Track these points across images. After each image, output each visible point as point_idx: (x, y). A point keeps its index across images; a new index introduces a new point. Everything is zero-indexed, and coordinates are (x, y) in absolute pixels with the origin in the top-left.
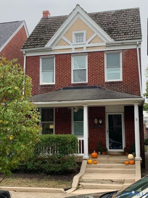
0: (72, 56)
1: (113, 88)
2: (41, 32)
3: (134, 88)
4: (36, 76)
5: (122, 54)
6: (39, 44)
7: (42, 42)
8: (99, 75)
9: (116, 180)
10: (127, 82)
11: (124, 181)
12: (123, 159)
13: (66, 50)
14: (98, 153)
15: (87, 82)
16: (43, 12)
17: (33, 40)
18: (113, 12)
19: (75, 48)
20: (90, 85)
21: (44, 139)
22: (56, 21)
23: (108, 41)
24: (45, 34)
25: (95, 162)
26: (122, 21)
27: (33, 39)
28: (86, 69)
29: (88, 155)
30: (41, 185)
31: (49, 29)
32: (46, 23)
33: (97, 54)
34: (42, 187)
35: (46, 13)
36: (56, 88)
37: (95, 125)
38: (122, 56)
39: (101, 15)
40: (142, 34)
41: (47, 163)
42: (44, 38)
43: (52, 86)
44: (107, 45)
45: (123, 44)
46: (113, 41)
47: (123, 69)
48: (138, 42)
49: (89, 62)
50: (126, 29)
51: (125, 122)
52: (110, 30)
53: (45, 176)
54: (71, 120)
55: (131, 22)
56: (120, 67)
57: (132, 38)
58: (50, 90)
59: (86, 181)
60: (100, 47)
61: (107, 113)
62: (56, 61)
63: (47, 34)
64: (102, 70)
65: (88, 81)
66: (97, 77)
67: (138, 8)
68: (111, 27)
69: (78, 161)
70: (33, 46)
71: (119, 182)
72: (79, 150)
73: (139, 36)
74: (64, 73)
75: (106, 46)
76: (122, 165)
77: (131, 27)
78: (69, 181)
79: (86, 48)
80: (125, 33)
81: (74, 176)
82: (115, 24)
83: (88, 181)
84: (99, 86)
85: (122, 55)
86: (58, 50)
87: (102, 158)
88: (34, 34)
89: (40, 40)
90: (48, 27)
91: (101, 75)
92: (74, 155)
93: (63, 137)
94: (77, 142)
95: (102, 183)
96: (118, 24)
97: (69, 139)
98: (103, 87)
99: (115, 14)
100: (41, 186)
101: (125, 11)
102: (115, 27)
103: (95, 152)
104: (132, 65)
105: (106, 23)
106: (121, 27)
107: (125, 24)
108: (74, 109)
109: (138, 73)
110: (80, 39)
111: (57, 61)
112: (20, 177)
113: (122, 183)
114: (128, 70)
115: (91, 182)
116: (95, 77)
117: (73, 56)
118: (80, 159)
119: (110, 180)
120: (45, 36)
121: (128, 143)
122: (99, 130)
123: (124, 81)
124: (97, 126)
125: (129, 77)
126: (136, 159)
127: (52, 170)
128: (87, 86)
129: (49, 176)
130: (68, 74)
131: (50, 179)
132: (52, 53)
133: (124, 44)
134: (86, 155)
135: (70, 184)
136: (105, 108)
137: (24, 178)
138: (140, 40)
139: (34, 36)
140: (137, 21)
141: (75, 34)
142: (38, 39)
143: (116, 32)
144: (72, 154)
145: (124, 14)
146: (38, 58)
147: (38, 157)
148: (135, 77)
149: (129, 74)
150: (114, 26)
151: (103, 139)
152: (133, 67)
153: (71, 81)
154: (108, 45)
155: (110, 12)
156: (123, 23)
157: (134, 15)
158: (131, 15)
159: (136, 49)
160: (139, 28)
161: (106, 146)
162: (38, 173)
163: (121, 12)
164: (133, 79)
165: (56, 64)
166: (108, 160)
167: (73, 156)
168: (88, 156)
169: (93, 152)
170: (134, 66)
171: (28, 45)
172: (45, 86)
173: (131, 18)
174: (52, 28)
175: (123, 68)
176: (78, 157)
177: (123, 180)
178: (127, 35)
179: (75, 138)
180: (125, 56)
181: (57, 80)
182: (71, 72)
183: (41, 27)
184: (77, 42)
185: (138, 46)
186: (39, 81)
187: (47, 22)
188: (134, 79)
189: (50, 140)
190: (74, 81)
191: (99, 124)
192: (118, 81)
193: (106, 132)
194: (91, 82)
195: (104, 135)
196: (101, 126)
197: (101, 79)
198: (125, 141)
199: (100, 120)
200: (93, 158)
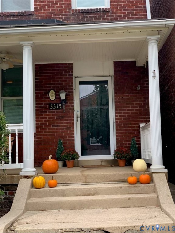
10: (119, 10)
12: (121, 173)
15: (32, 9)
20: (39, 16)
25: (52, 182)
37: (51, 104)
51: (115, 96)
61: (77, 77)
65: (35, 8)
69: (8, 182)
84: (60, 18)
98: (67, 21)
103: (52, 158)
118: (12, 177)
119: (100, 229)
121: (122, 141)
122: (59, 115)
123: (114, 8)
124: (54, 107)
126: (153, 171)
134: (28, 166)
136: (72, 67)
151: (67, 134)
166: (86, 177)
168: (35, 169)
169: (48, 159)
177: (139, 229)
191: (58, 102)
192: (100, 9)
193: (73, 120)
194: (41, 10)
195: (70, 126)
196: (64, 106)
197: (64, 4)
198: (117, 136)
199: (62, 93)
200: (47, 174)
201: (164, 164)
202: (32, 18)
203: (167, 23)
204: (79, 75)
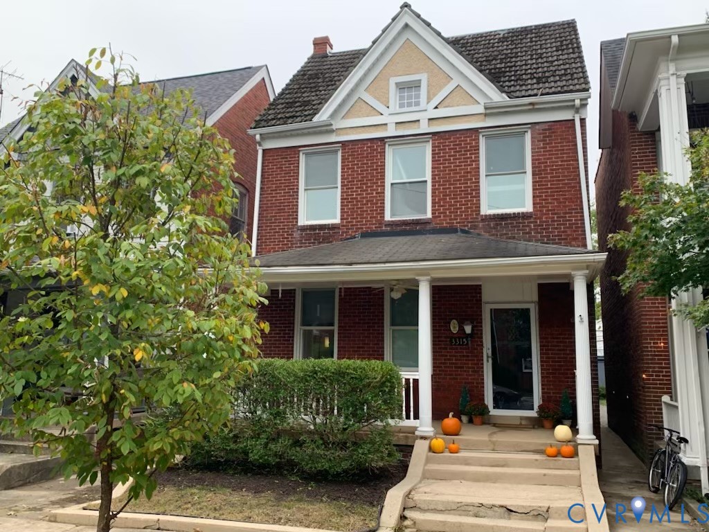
0: (387, 146)
1: (505, 232)
2: (307, 88)
3: (569, 233)
4: (288, 202)
5: (532, 135)
6: (298, 114)
7: (306, 111)
8: (463, 195)
9: (523, 507)
10: (546, 214)
11: (547, 511)
12: (539, 441)
13: (371, 128)
14: (461, 420)
15: (429, 215)
16: (314, 42)
17: (283, 106)
18: (502, 33)
19: (396, 123)
20: (438, 224)
21: (297, 371)
22: (347, 61)
23: (491, 99)
24: (316, 91)
25: (452, 446)
26: (529, 53)
27: (282, 104)
28: (426, 181)
29: (433, 426)
30: (283, 516)
31: (327, 79)
32: (320, 68)
33: (458, 138)
34: (285, 524)
35: (321, 43)
36: (342, 235)
37: (452, 337)
38: (532, 142)
39: (470, 41)
40: (590, 79)
41: (305, 447)
42: (313, 101)
43: (333, 227)
44: (488, 111)
45: (533, 108)
46: (504, 98)
47: (533, 178)
48: (579, 100)
49: (437, 161)
50: (540, 70)
52: (494, 73)
53: (299, 485)
54: (383, 323)
55: (555, 53)
56: (525, 172)
57: (559, 89)
58: (327, 239)
59: (426, 508)
60: (466, 119)
61: (488, 303)
62: (342, 159)
63: (321, 91)
64: (473, 183)
65: (432, 214)
66: (458, 202)
67: (574, 20)
68: (498, 66)
69: (403, 442)
70: (281, 120)
71: (531, 514)
72: (404, 408)
73: (580, 84)
74: (364, 191)
75: (486, 115)
76: (537, 457)
77: (556, 63)
78: (372, 505)
79: (427, 120)
80: (539, 77)
81: (387, 489)
82: (509, 60)
83: (432, 507)
84: (465, 226)
85: (532, 138)
86: (349, 131)
87: (473, 435)
88: (287, 92)
89: (300, 106)
90: (327, 75)
91: (469, 196)
92: (388, 424)
93: (354, 365)
94: (400, 383)
95: (476, 516)
96: (518, 59)
97: (374, 373)
98: (475, 229)
99: (508, 38)
100: (282, 521)
101: (535, 29)
102: (508, 67)
103: (453, 416)
104: (561, 165)
105: (484, 59)
106: (526, 65)
107: (538, 58)
108: (392, 290)
109: (580, 190)
110: (410, 97)
111: (347, 159)
112: (224, 487)
113: (540, 517)
114: (550, 181)
115: (441, 510)
116: (453, 201)
117: (389, 145)
118: (407, 437)
119: (502, 507)
120: (317, 95)
121: (550, 393)
122: (463, 353)
123: (538, 211)
124: (456, 342)
125: (554, 199)
126: (579, 442)
127: (323, 466)
128: (428, 226)
129: (312, 487)
130: (374, 194)
131: (314, 497)
132: (333, 138)
133: (537, 107)
134: (424, 424)
135: (376, 515)
136: (480, 289)
137: (237, 488)
138: (583, 95)
139: (288, 96)
140: (571, 51)
141: (396, 83)
142: (297, 104)
143: (513, 78)
144: (382, 421)
145: (533, 35)
146: (295, 154)
147: (280, 427)
148: (571, 200)
149: (551, 192)
150: (506, 63)
151: (475, 379)
152: (564, 173)
153: (384, 213)
154: (491, 111)
155: (493, 33)
156: (532, 55)
157: (561, 37)
158: (553, 36)
159: (574, 120)
160: (579, 65)
161: (483, 400)
162: (281, 475)
163: (525, 31)
164: (564, 206)
165: (342, 169)
166: (494, 443)
167: (384, 427)
168: (432, 429)
169: (448, 417)
170: (566, 169)
171: (269, 118)
172: (312, 228)
173: (554, 44)
174: (334, 77)
175: (534, 174)
176: (401, 430)
177: (545, 510)
178: (545, 83)
179: (391, 370)
180: (538, 141)
181: (345, 212)
182: (384, 189)
183: (305, 77)
184: (401, 106)
185: (577, 110)
186: (297, 215)
187: (325, 63)
188: (568, 206)
189: (315, 375)
190: (392, 215)
191: (462, 336)
192: (519, 213)
193: (483, 360)
194: (440, 217)
195: (478, 368)
196: (470, 342)
197: (470, 208)
198: (542, 385)
199: (467, 325)
200: (447, 435)
201: (594, 434)
202: (428, 227)
203: (596, 257)
204: (490, 300)
